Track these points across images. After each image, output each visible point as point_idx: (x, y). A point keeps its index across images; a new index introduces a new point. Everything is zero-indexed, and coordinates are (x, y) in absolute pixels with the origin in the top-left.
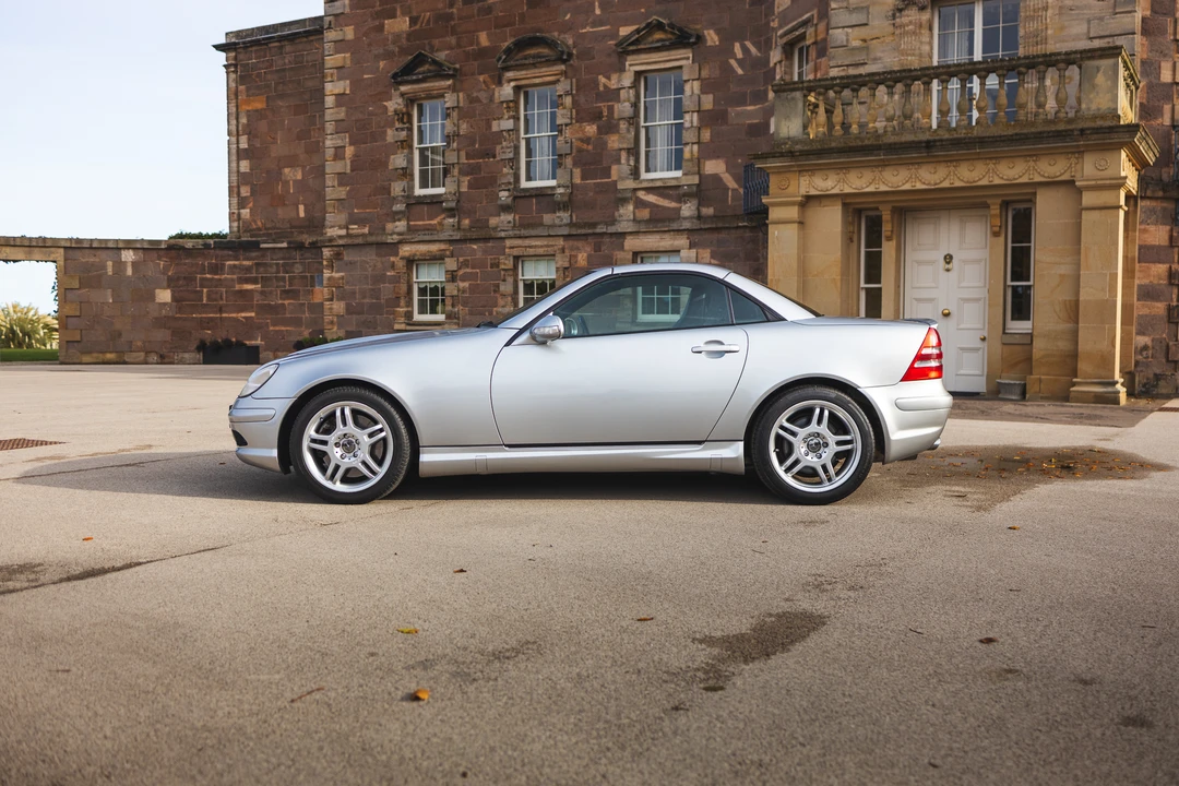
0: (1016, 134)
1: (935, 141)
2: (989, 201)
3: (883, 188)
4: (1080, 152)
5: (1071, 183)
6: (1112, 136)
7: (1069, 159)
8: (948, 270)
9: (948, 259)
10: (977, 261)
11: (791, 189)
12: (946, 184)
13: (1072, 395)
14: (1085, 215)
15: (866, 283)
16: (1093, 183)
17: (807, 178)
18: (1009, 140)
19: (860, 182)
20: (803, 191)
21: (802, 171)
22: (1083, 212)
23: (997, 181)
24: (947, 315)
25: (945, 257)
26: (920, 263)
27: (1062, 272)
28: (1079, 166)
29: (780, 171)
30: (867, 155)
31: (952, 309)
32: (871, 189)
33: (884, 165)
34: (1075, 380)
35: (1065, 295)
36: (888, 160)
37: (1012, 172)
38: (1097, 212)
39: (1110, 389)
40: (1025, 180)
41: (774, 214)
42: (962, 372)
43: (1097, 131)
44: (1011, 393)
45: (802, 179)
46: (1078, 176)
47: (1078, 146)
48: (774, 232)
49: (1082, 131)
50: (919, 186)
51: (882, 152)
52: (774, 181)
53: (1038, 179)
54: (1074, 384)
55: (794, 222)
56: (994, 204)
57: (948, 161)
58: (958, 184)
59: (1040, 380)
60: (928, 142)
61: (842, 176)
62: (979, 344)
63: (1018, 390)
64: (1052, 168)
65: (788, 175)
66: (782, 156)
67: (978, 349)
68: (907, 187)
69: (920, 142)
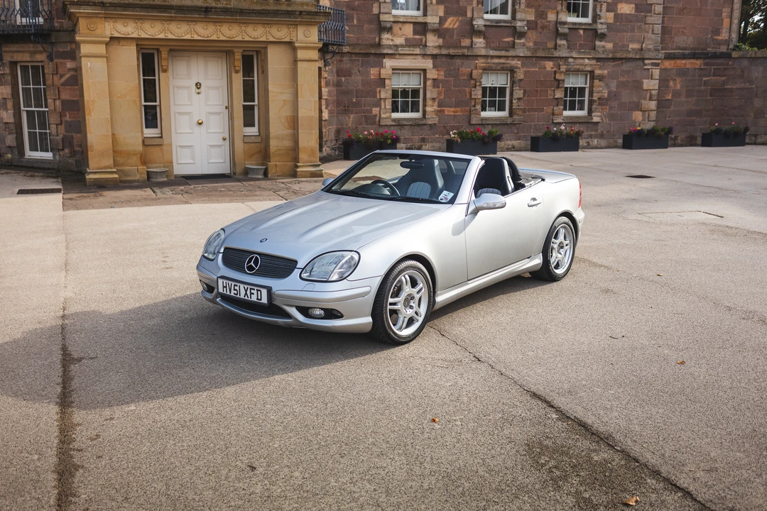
0: (263, 10)
1: (211, 8)
2: (235, 50)
3: (171, 36)
4: (296, 25)
5: (290, 44)
6: (317, 17)
7: (289, 28)
8: (199, 93)
9: (198, 85)
10: (218, 88)
11: (98, 31)
12: (214, 38)
13: (298, 173)
14: (299, 64)
15: (145, 101)
16: (305, 45)
17: (111, 24)
18: (258, 13)
19: (153, 30)
20: (108, 33)
21: (107, 17)
22: (299, 63)
23: (247, 39)
24: (200, 124)
25: (196, 84)
26: (179, 88)
27: (285, 98)
28: (295, 34)
29: (88, 16)
30: (162, 12)
31: (203, 119)
32: (162, 36)
33: (171, 20)
34: (299, 164)
35: (287, 112)
36: (175, 17)
37: (255, 33)
38: (306, 62)
39: (318, 169)
40: (264, 39)
41: (85, 49)
42: (211, 161)
43: (309, 13)
44: (258, 174)
45: (107, 24)
46: (294, 40)
47: (296, 21)
48: (86, 64)
49: (301, 12)
50: (196, 37)
51: (173, 11)
52: (82, 24)
53: (271, 39)
54: (297, 167)
55: (103, 57)
56: (238, 52)
57: (215, 22)
58: (222, 38)
59: (276, 165)
60: (207, 8)
61: (139, 24)
62: (221, 142)
63: (262, 172)
64: (281, 33)
65: (94, 20)
66: (96, 5)
67: (222, 146)
68: (188, 37)
69: (201, 7)
